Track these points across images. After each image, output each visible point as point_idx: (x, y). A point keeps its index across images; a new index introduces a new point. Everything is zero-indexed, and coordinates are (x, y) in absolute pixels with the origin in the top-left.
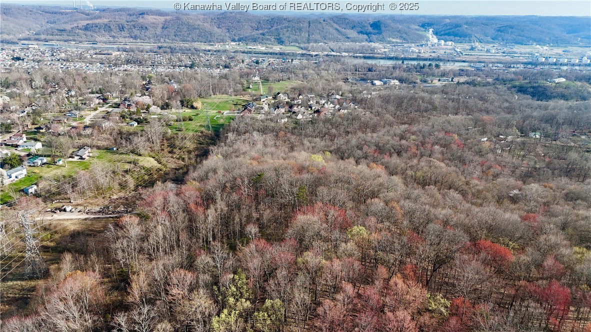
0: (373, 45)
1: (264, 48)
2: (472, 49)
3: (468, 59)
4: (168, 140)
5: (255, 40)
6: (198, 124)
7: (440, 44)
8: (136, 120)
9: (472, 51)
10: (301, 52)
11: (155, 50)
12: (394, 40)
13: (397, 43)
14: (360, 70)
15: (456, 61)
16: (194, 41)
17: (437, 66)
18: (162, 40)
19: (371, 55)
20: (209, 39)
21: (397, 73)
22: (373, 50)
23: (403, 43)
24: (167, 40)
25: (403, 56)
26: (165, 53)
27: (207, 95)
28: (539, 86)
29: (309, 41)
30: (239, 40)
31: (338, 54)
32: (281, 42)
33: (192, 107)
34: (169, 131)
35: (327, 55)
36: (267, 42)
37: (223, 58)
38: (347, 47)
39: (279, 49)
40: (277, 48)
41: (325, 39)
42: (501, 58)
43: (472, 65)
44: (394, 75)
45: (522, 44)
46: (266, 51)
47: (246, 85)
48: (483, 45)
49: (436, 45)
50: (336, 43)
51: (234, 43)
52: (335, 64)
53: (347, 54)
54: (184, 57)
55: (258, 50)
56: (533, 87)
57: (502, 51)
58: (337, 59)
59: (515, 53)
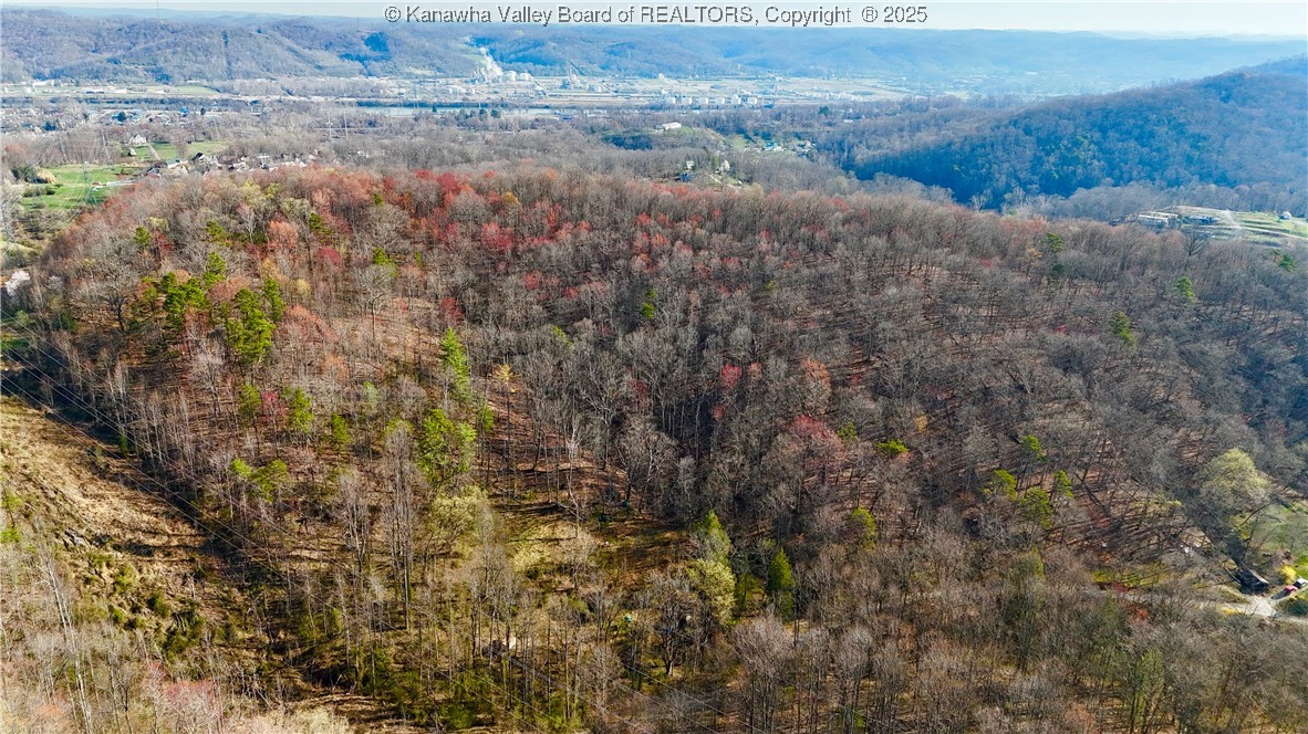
0: (374, 80)
1: (124, 91)
2: (565, 86)
3: (553, 104)
5: (96, 75)
7: (508, 79)
9: (563, 90)
10: (217, 96)
12: (419, 72)
13: (425, 76)
14: (352, 124)
15: (532, 107)
17: (495, 114)
19: (374, 99)
21: (423, 126)
22: (375, 90)
23: (436, 77)
25: (435, 100)
29: (231, 75)
30: (54, 76)
32: (163, 78)
35: (280, 101)
36: (128, 78)
38: (320, 85)
39: (162, 92)
40: (159, 91)
41: (268, 70)
42: (611, 100)
43: (557, 111)
46: (133, 97)
47: (123, 151)
48: (585, 79)
49: (501, 80)
50: (296, 77)
51: (44, 83)
52: (299, 116)
53: (321, 99)
55: (111, 96)
57: (614, 89)
58: (303, 108)
59: (635, 91)
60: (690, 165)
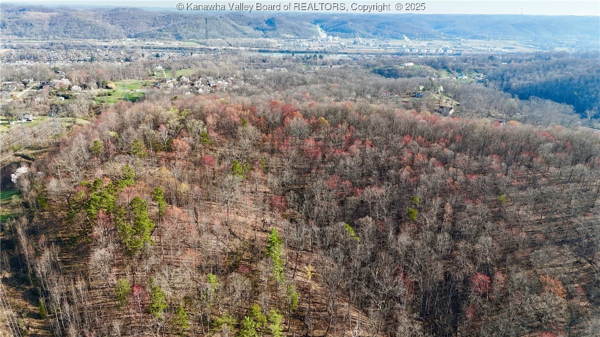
0: (268, 40)
1: (162, 44)
2: (355, 43)
3: (349, 52)
4: (93, 109)
5: (152, 36)
6: (117, 98)
7: (328, 39)
8: (62, 96)
9: (354, 45)
10: (199, 46)
11: (46, 47)
12: (288, 36)
13: (291, 38)
14: (255, 61)
15: (339, 53)
16: (86, 37)
17: (321, 57)
18: (51, 37)
19: (266, 49)
20: (103, 35)
21: (287, 63)
22: (268, 44)
23: (296, 38)
24: (56, 37)
25: (294, 50)
26: (58, 48)
27: (118, 79)
28: (392, 70)
29: (207, 37)
30: (136, 37)
31: (236, 48)
32: (179, 38)
33: (108, 88)
34: (94, 102)
35: (225, 49)
36: (165, 38)
37: (122, 53)
38: (244, 42)
39: (178, 44)
40: (176, 44)
41: (223, 35)
42: (377, 50)
43: (351, 56)
44: (283, 64)
45: (397, 39)
46: (165, 46)
47: (151, 73)
48: (365, 40)
49: (325, 40)
50: (234, 38)
51: (131, 40)
52: (232, 57)
53: (244, 48)
54: (80, 52)
55: (156, 46)
56: (389, 70)
57: (379, 45)
58: (234, 53)
59: (389, 46)
60: (421, 88)
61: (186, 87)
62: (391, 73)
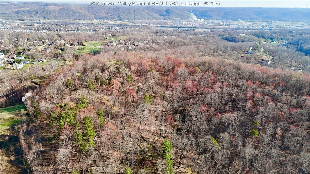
0: (166, 21)
1: (112, 22)
2: (212, 23)
3: (209, 27)
4: (75, 56)
5: (107, 19)
6: (87, 51)
7: (198, 21)
8: (61, 49)
9: (212, 24)
10: (131, 24)
11: (56, 24)
12: (176, 19)
13: (178, 20)
14: (158, 32)
15: (203, 28)
16: (75, 19)
17: (194, 30)
18: (59, 19)
19: (165, 26)
20: (84, 18)
21: (175, 33)
22: (165, 23)
23: (180, 20)
24: (62, 18)
25: (179, 26)
26: (62, 24)
27: (89, 41)
28: (233, 38)
29: (134, 19)
30: (99, 19)
31: (149, 25)
32: (121, 19)
33: (83, 45)
34: (76, 53)
35: (143, 26)
36: (114, 19)
37: (92, 27)
38: (153, 22)
39: (120, 23)
40: (119, 23)
41: (143, 18)
42: (224, 26)
43: (210, 29)
44: (173, 34)
45: (235, 21)
46: (113, 24)
47: (105, 38)
48: (218, 21)
49: (196, 21)
50: (148, 20)
51: (97, 20)
52: (147, 29)
53: (153, 25)
54: (72, 27)
55: (109, 23)
56: (231, 38)
57: (225, 24)
58: (148, 28)
59: (231, 24)
60: (251, 48)
61: (122, 46)
62: (232, 40)
